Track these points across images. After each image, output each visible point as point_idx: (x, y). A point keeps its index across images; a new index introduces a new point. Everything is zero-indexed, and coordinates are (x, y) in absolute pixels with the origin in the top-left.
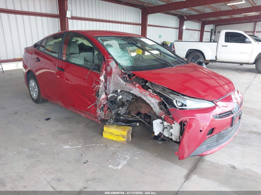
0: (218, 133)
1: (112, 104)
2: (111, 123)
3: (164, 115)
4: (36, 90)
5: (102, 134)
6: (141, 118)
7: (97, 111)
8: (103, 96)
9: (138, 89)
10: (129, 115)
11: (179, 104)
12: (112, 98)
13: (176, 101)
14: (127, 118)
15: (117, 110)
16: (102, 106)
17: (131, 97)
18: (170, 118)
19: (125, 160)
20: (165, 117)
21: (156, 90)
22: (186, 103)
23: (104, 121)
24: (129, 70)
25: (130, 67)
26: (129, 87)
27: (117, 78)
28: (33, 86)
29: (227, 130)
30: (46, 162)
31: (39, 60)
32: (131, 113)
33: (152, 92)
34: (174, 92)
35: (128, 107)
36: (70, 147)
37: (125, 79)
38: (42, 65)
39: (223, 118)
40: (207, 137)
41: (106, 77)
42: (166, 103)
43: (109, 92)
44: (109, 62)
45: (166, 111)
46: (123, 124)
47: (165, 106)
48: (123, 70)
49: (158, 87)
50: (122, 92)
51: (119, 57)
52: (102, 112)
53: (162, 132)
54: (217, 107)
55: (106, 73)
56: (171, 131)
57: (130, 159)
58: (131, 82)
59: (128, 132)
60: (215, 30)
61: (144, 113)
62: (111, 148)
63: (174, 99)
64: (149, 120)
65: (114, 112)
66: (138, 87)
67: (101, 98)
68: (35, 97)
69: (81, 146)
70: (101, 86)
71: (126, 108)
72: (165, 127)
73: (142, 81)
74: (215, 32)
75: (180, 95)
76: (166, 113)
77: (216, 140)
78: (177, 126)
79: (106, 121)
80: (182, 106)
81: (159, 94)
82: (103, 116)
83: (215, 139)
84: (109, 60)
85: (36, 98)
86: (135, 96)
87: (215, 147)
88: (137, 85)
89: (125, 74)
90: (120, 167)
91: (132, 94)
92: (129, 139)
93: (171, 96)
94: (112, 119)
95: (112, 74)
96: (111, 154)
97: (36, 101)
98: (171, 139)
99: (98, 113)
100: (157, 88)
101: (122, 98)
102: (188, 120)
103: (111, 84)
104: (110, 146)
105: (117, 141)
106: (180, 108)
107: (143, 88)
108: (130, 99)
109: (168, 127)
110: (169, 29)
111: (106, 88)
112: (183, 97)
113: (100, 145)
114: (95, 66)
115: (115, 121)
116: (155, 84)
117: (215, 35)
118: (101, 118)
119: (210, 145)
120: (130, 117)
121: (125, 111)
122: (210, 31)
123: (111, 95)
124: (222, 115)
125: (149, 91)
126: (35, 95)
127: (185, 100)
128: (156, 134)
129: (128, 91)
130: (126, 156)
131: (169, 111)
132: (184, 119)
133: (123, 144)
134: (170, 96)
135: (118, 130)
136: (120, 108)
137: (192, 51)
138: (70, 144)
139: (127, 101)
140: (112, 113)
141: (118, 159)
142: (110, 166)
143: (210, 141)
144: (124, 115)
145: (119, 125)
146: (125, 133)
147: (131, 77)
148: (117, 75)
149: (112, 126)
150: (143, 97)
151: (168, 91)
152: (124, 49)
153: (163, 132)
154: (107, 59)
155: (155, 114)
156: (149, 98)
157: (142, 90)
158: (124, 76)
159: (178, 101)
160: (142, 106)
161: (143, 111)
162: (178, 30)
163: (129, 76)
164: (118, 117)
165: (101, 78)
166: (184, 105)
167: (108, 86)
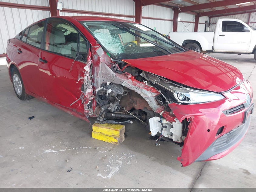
0: (228, 132)
1: (102, 99)
2: (100, 121)
3: (163, 111)
4: (20, 85)
5: (90, 134)
6: (135, 114)
7: (84, 108)
8: (89, 90)
9: (131, 81)
10: (122, 112)
11: (181, 98)
12: (101, 92)
13: (178, 94)
14: (119, 116)
15: (108, 106)
16: (90, 101)
17: (123, 91)
18: (169, 115)
19: (117, 166)
20: (163, 114)
21: (152, 81)
22: (189, 95)
23: (93, 120)
24: (120, 59)
25: (121, 54)
26: (120, 78)
27: (106, 69)
28: (17, 81)
29: (238, 128)
30: (22, 171)
31: (21, 52)
32: (123, 110)
33: (148, 84)
34: (174, 83)
35: (120, 102)
36: (53, 151)
37: (115, 69)
38: (25, 58)
39: (234, 113)
40: (216, 137)
41: (92, 67)
42: (165, 97)
43: (97, 85)
44: (95, 49)
45: (165, 107)
46: (115, 122)
47: (164, 100)
48: (113, 58)
49: (155, 77)
50: (112, 85)
51: (107, 44)
52: (90, 108)
53: (160, 132)
54: (226, 101)
55: (93, 62)
56: (172, 130)
57: (122, 164)
58: (122, 73)
59: (121, 132)
60: (210, 22)
61: (139, 109)
62: (101, 151)
63: (175, 92)
64: (144, 116)
65: (103, 109)
66: (130, 78)
67: (87, 92)
68: (20, 93)
69: (65, 150)
70: (86, 78)
71: (117, 104)
72: (164, 125)
73: (135, 70)
74: (209, 24)
75: (182, 86)
76: (165, 108)
77: (226, 141)
78: (178, 124)
79: (95, 119)
80: (184, 100)
81: (155, 86)
82: (91, 113)
83: (224, 139)
84: (96, 47)
85: (21, 95)
86: (128, 89)
87: (225, 150)
88: (130, 76)
89: (115, 63)
90: (110, 176)
91: (124, 87)
92: (122, 139)
93: (171, 88)
94: (101, 117)
95: (99, 63)
96: (100, 159)
97: (20, 98)
98: (172, 140)
99: (85, 111)
100: (154, 79)
101: (112, 92)
102: (193, 117)
103: (100, 76)
104: (99, 149)
105: (108, 143)
106: (182, 102)
107: (137, 80)
108: (121, 92)
109: (167, 125)
110: (164, 21)
111: (93, 80)
112: (185, 88)
113: (88, 148)
114: (80, 54)
115: (105, 119)
116: (151, 74)
117: (209, 27)
118: (90, 116)
119: (219, 147)
120: (123, 114)
121: (117, 107)
122: (205, 22)
123: (99, 89)
124: (233, 110)
125: (143, 83)
126: (19, 92)
127: (188, 93)
128: (153, 134)
129: (119, 83)
130: (118, 161)
131: (168, 107)
132: (188, 116)
133: (115, 146)
134: (169, 88)
135: (108, 129)
136: (111, 104)
137: (188, 42)
138: (54, 147)
139: (118, 95)
140: (101, 109)
141: (109, 165)
142: (99, 175)
143: (219, 142)
144: (116, 112)
145: (110, 124)
146: (117, 133)
147: (122, 67)
148: (105, 65)
149: (102, 125)
150: (137, 90)
151: (167, 82)
152: (115, 35)
153: (162, 131)
154: (93, 46)
155: (151, 110)
156: (144, 91)
157: (135, 82)
158: (114, 65)
159: (179, 94)
160: (136, 101)
161: (137, 107)
162: (172, 22)
163: (120, 65)
164: (108, 115)
165: (85, 68)
166: (187, 99)
167: (95, 78)
